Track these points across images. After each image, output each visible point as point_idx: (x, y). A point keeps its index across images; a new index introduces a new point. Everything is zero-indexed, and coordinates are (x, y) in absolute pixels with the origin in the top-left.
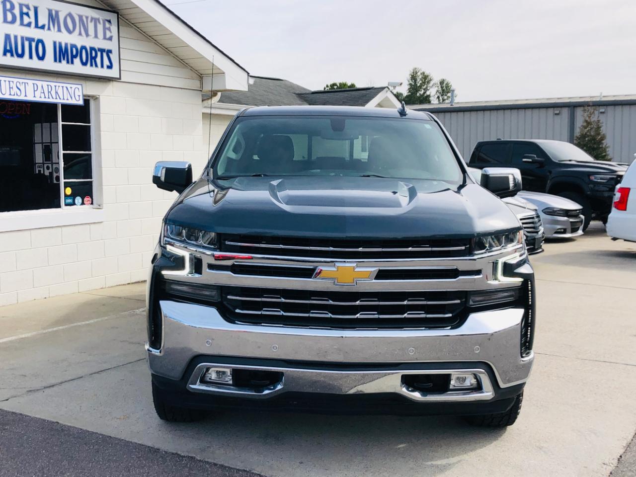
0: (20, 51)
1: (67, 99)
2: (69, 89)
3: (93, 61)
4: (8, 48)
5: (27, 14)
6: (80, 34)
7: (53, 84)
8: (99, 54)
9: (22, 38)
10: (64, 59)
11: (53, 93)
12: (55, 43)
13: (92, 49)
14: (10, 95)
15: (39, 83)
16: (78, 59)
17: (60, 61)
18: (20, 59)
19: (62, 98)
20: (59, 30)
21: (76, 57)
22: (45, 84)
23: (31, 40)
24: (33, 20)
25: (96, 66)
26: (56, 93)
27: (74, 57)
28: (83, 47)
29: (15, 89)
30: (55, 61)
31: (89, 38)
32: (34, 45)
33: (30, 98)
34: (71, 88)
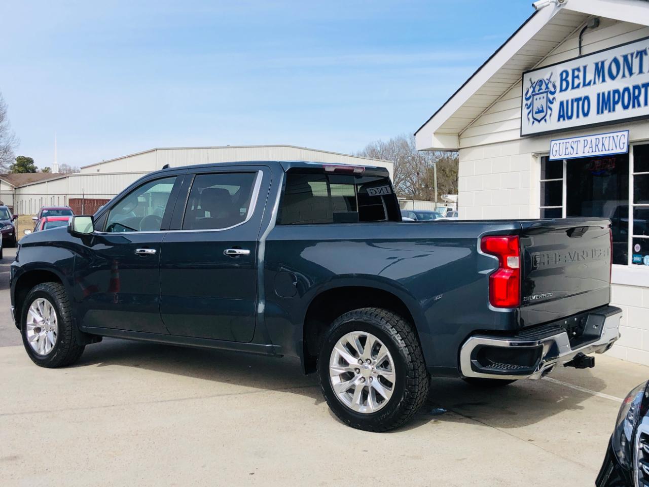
0: (570, 114)
1: (612, 150)
2: (615, 138)
3: (636, 100)
4: (562, 114)
5: (578, 77)
6: (624, 76)
7: (600, 137)
8: (643, 90)
9: (572, 100)
10: (606, 109)
11: (600, 146)
12: (599, 95)
13: (635, 87)
14: (565, 155)
15: (589, 138)
16: (620, 103)
17: (602, 112)
18: (570, 121)
19: (607, 149)
20: (604, 80)
21: (617, 102)
22: (593, 138)
23: (578, 100)
24: (581, 80)
25: (639, 105)
26: (603, 144)
27: (616, 103)
28: (627, 89)
29: (570, 148)
30: (598, 113)
31: (633, 76)
32: (581, 103)
33: (581, 154)
34: (617, 136)
